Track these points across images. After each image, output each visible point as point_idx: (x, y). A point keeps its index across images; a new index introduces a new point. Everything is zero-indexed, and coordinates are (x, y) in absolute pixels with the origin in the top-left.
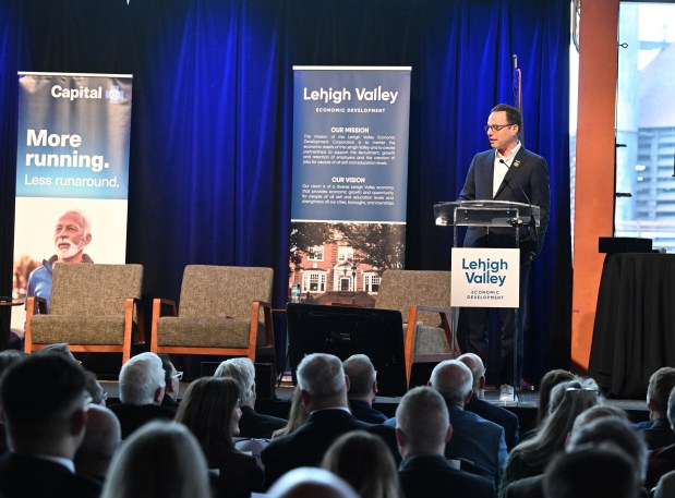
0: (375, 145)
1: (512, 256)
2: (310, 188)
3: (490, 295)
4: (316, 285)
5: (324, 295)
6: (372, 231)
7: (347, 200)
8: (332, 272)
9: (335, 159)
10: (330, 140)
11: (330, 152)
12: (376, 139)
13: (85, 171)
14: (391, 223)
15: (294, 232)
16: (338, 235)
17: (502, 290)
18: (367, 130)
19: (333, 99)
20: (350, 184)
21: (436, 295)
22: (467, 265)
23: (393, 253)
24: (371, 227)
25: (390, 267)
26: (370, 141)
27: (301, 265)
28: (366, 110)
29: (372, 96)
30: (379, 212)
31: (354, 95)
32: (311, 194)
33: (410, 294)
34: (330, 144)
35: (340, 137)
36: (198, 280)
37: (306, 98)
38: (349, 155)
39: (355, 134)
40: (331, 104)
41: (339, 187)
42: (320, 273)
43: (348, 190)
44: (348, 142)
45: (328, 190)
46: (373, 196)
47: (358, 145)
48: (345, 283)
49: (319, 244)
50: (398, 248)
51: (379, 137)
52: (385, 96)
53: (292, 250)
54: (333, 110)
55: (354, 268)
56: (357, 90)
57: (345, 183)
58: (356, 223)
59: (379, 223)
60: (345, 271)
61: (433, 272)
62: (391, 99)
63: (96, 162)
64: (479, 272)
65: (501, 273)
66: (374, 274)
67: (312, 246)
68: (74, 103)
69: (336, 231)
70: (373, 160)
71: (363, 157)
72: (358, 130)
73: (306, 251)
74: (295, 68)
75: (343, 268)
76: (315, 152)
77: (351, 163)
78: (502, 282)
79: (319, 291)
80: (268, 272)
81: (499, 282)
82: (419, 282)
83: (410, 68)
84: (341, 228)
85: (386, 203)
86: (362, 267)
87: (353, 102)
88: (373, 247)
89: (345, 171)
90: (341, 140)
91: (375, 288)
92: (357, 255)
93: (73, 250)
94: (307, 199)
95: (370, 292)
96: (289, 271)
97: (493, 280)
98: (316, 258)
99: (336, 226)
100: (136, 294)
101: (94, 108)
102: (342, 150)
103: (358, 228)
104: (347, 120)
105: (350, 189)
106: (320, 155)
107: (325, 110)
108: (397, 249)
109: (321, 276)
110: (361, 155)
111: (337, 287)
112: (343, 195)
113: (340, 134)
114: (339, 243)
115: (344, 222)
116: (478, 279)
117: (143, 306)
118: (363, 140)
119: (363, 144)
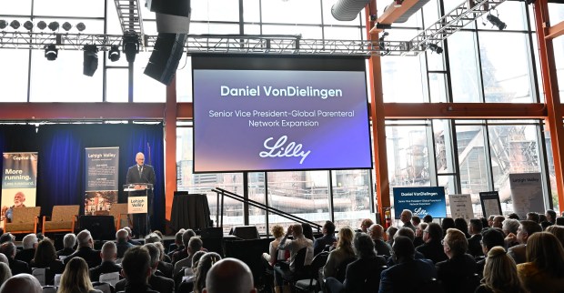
1: (145, 198)
2: (90, 182)
3: (139, 210)
7: (101, 185)
9: (98, 174)
10: (96, 168)
13: (24, 180)
14: (114, 191)
15: (86, 195)
16: (99, 195)
17: (142, 208)
18: (107, 165)
20: (102, 180)
22: (132, 202)
23: (115, 199)
24: (108, 192)
25: (114, 203)
26: (108, 168)
28: (106, 160)
29: (108, 156)
30: (111, 188)
36: (57, 210)
37: (89, 157)
40: (96, 158)
41: (99, 181)
44: (101, 169)
45: (96, 182)
46: (109, 183)
47: (104, 169)
50: (116, 197)
51: (110, 167)
52: (112, 155)
54: (97, 160)
56: (104, 154)
58: (104, 191)
59: (111, 191)
62: (114, 156)
63: (27, 178)
64: (136, 203)
66: (109, 205)
68: (20, 162)
70: (109, 173)
71: (106, 173)
72: (104, 165)
74: (86, 149)
76: (92, 172)
77: (102, 174)
78: (142, 206)
80: (78, 207)
83: (119, 148)
85: (113, 185)
87: (103, 157)
88: (109, 197)
89: (101, 177)
90: (99, 168)
91: (110, 209)
93: (20, 203)
94: (90, 185)
97: (140, 205)
100: (38, 215)
101: (27, 164)
104: (101, 163)
107: (95, 160)
109: (94, 207)
113: (99, 166)
116: (136, 206)
117: (40, 218)
118: (106, 168)
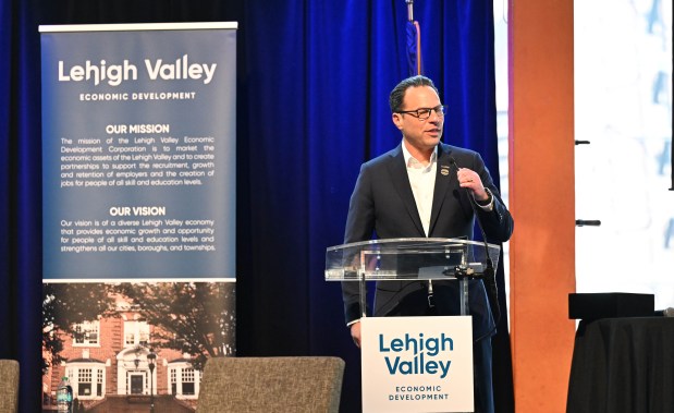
0: (181, 153)
1: (460, 328)
2: (74, 227)
3: (426, 393)
4: (89, 386)
5: (102, 403)
6: (179, 295)
7: (136, 245)
8: (115, 364)
9: (114, 177)
10: (106, 147)
11: (105, 166)
12: (182, 143)
14: (211, 281)
15: (48, 300)
16: (122, 303)
17: (446, 385)
18: (166, 129)
19: (107, 79)
20: (139, 218)
21: (299, 395)
22: (387, 345)
23: (216, 330)
24: (178, 287)
25: (212, 353)
26: (172, 146)
27: (62, 354)
28: (163, 96)
29: (173, 72)
31: (142, 70)
32: (75, 236)
33: (254, 395)
34: (105, 153)
35: (120, 140)
37: (62, 78)
38: (138, 170)
39: (146, 135)
40: (104, 86)
41: (122, 223)
42: (95, 367)
43: (137, 228)
44: (134, 149)
45: (104, 229)
46: (179, 236)
47: (152, 153)
48: (137, 382)
49: (92, 318)
51: (186, 140)
52: (194, 71)
53: (46, 330)
54: (108, 97)
55: (151, 357)
56: (148, 62)
57: (132, 217)
58: (153, 281)
59: (192, 281)
60: (137, 362)
61: (291, 359)
62: (204, 76)
64: (407, 355)
65: (442, 356)
66: (185, 365)
67: (79, 321)
69: (119, 296)
70: (178, 178)
71: (161, 172)
72: (151, 129)
73: (69, 331)
74: (42, 28)
75: (133, 357)
76: (79, 167)
77: (141, 183)
78: (445, 371)
79: (94, 396)
81: (440, 371)
82: (268, 376)
83: (234, 25)
84: (127, 290)
85: (200, 248)
86: (165, 355)
87: (142, 83)
88: (181, 320)
89: (132, 196)
90: (124, 145)
91: (188, 388)
92: (156, 336)
94: (69, 244)
95: (180, 396)
96: (42, 364)
97: (430, 368)
98: (86, 343)
99: (119, 288)
102: (126, 162)
103: (156, 290)
104: (133, 113)
105: (141, 227)
106: (89, 171)
107: (95, 97)
108: (222, 323)
109: (97, 371)
110: (158, 170)
111: (123, 388)
112: (130, 236)
113: (122, 135)
114: (124, 316)
115: (133, 281)
116: (405, 368)
118: (160, 146)
119: (160, 152)
